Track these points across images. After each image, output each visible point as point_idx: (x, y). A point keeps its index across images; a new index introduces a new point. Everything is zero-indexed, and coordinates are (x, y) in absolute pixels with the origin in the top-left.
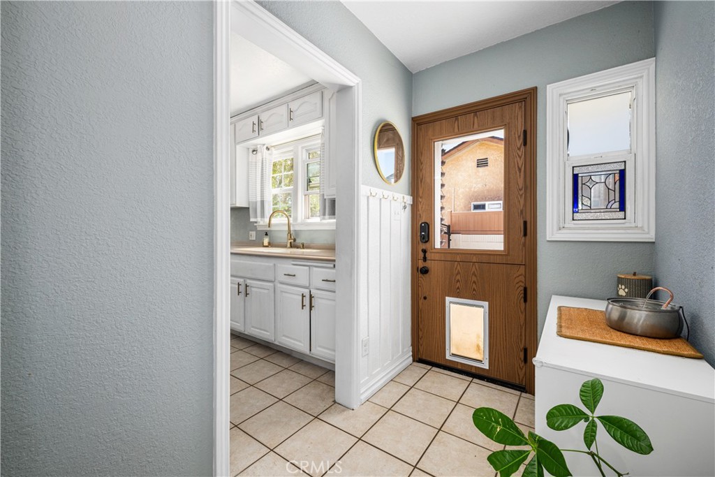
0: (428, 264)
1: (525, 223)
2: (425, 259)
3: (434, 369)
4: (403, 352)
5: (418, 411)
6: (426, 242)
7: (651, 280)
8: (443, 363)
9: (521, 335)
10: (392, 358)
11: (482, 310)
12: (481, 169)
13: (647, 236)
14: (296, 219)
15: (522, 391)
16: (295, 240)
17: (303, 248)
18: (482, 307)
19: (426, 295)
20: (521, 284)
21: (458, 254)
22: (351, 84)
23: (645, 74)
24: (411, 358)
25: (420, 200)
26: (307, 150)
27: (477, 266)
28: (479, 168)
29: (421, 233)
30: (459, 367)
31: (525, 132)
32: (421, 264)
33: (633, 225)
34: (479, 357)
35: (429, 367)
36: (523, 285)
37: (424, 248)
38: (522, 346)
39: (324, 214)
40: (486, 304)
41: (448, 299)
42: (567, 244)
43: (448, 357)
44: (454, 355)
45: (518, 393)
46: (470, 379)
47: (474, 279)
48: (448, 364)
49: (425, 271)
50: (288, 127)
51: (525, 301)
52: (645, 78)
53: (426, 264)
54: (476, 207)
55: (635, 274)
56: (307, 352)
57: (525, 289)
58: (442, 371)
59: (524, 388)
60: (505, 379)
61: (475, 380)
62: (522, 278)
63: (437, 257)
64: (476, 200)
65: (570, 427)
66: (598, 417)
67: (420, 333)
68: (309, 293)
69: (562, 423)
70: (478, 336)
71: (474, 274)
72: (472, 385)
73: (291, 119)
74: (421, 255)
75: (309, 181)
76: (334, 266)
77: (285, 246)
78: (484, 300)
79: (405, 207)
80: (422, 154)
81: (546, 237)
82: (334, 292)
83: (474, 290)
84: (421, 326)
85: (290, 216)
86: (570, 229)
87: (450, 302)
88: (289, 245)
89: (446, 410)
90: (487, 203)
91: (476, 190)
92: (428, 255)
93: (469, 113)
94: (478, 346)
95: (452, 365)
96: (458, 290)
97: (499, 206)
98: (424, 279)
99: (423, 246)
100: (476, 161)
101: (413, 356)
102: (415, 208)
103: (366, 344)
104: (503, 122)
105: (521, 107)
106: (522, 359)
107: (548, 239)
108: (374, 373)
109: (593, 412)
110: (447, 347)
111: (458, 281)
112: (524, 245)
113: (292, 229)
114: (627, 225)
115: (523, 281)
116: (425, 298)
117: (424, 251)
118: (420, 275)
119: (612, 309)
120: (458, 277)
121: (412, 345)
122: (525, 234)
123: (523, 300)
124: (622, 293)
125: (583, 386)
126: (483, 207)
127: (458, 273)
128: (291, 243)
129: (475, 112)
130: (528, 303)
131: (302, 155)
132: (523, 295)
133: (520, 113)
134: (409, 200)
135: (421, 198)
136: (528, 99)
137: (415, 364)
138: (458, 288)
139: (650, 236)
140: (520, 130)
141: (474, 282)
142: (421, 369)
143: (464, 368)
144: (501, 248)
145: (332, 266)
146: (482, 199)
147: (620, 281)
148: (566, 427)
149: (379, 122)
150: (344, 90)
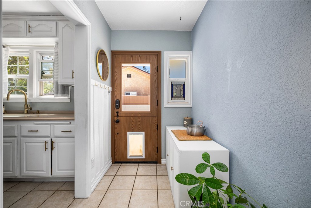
0: (119, 118)
1: (157, 101)
2: (118, 116)
3: (122, 164)
4: (108, 161)
5: (121, 185)
6: (119, 108)
7: (191, 119)
8: (126, 161)
9: (156, 143)
10: (104, 164)
11: (142, 135)
12: (129, 79)
13: (190, 105)
14: (32, 95)
15: (156, 163)
16: (31, 109)
17: (39, 113)
18: (142, 134)
19: (118, 132)
20: (156, 123)
21: (133, 113)
22: (86, 24)
23: (190, 56)
24: (112, 162)
25: (115, 89)
26: (40, 54)
27: (140, 118)
28: (128, 78)
29: (116, 104)
30: (133, 161)
31: (157, 67)
32: (116, 118)
33: (187, 102)
34: (141, 154)
35: (120, 164)
36: (157, 124)
37: (117, 111)
38: (156, 147)
39: (57, 93)
40: (144, 133)
41: (128, 133)
42: (170, 108)
43: (128, 158)
44: (131, 156)
45: (155, 164)
46: (138, 164)
47: (139, 123)
48: (128, 161)
49: (118, 122)
50: (26, 36)
51: (157, 130)
52: (190, 57)
53: (118, 118)
54: (127, 94)
55: (188, 117)
56: (50, 175)
57: (157, 125)
58: (126, 164)
59: (157, 162)
60: (150, 160)
61: (140, 164)
62: (156, 121)
63: (123, 115)
64: (127, 91)
65: (205, 170)
66: (212, 165)
67: (116, 150)
68: (50, 140)
69: (202, 170)
70: (141, 146)
71: (139, 121)
72: (139, 166)
73: (29, 32)
74: (116, 114)
75: (43, 73)
76: (70, 122)
77: (23, 113)
78: (143, 131)
79: (109, 92)
80: (116, 68)
81: (164, 106)
82: (74, 137)
83: (139, 128)
84: (116, 147)
85: (26, 93)
86: (171, 103)
87: (129, 134)
88: (26, 112)
89: (132, 181)
90: (131, 92)
91: (127, 87)
92: (119, 114)
93: (137, 55)
94: (141, 150)
95: (130, 161)
96: (139, 129)
97: (135, 94)
98: (117, 125)
99: (117, 110)
100: (127, 75)
101: (112, 161)
102: (113, 93)
103: (93, 162)
104: (150, 61)
105: (156, 57)
106: (156, 151)
107: (165, 107)
108: (96, 175)
109: (210, 163)
110: (128, 153)
111: (133, 124)
112: (157, 109)
113: (28, 101)
114: (185, 102)
115: (157, 122)
116: (118, 134)
117: (118, 113)
118: (116, 123)
119: (189, 129)
120: (133, 123)
121: (111, 156)
122: (158, 105)
123: (157, 129)
124: (185, 123)
125: (202, 156)
126: (129, 94)
127: (133, 121)
128: (27, 110)
129: (140, 55)
130: (158, 131)
131: (37, 56)
132: (157, 128)
133: (156, 60)
134: (110, 89)
135: (116, 88)
136: (158, 55)
137: (113, 164)
138: (133, 128)
139: (191, 106)
140: (156, 66)
141: (139, 124)
142: (117, 166)
143: (135, 161)
144: (149, 110)
145: (69, 123)
146: (129, 91)
147: (184, 120)
148: (204, 171)
149: (98, 49)
150: (80, 26)
